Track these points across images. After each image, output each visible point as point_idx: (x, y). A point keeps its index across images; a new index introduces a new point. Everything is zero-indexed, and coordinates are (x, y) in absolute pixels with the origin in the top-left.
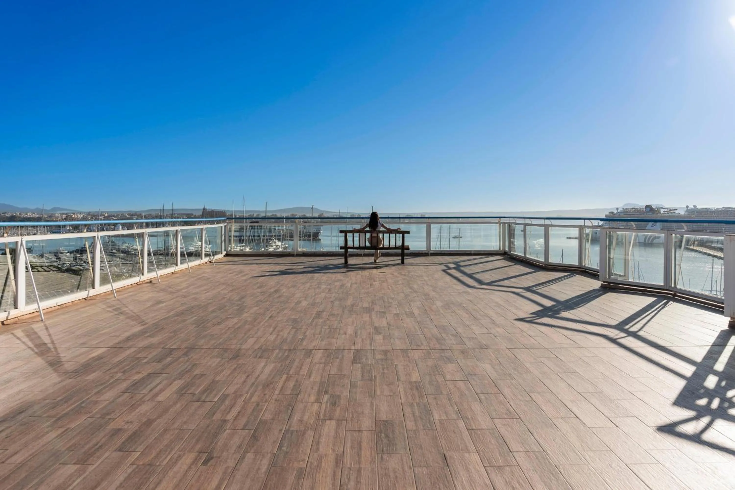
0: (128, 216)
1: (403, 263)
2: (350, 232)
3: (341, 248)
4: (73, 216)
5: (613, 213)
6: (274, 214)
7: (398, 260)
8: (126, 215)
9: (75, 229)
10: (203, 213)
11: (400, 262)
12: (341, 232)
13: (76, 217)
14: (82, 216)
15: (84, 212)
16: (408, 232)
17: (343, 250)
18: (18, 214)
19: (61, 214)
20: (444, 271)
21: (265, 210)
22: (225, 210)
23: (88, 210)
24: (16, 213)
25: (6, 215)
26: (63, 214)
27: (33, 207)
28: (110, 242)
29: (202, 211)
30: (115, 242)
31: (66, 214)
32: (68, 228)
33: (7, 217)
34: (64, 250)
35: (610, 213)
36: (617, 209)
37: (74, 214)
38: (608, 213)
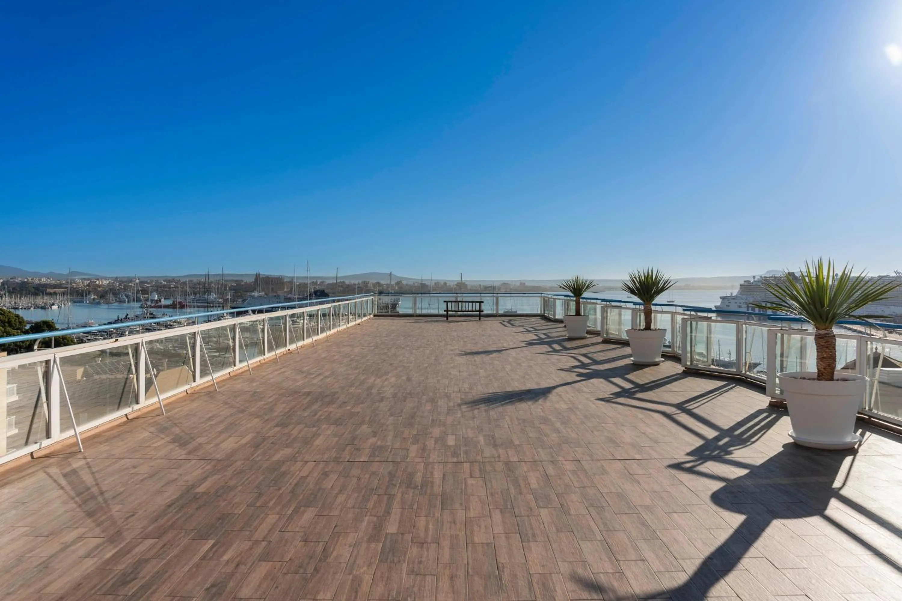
0: (163, 283)
1: (480, 319)
2: (450, 302)
3: (445, 311)
4: (97, 283)
5: (748, 281)
6: (342, 281)
7: (478, 318)
8: (162, 281)
9: (101, 297)
10: (256, 280)
11: (478, 319)
12: (445, 302)
13: (101, 283)
14: (108, 282)
15: (111, 278)
16: (483, 302)
17: (445, 313)
18: (30, 279)
19: (82, 279)
20: (501, 323)
21: (336, 276)
22: (282, 276)
23: (115, 276)
24: (27, 278)
25: (17, 281)
26: (85, 279)
27: (46, 271)
28: (148, 314)
29: (254, 277)
30: (154, 313)
31: (88, 280)
32: (93, 297)
33: (17, 283)
34: (94, 322)
35: (745, 281)
36: (754, 277)
37: (98, 280)
38: (743, 282)
